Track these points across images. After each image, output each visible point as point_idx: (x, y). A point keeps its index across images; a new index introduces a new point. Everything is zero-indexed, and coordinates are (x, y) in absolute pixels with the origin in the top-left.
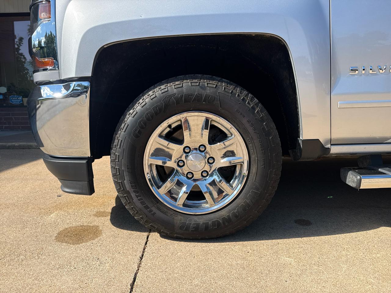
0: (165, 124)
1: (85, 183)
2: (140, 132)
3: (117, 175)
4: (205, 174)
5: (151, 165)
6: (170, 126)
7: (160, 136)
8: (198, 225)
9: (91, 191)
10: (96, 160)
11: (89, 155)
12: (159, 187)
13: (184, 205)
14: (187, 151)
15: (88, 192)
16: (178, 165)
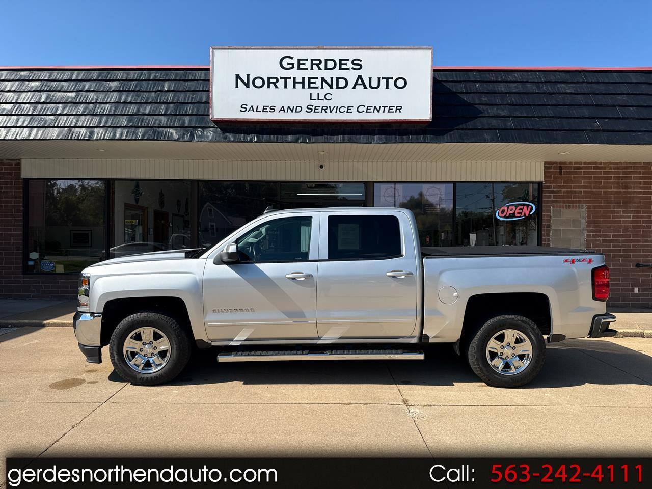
0: (133, 332)
1: (97, 358)
2: (121, 337)
3: (112, 356)
4: (153, 355)
5: (127, 351)
6: (136, 333)
7: (131, 338)
8: (147, 378)
9: (100, 361)
10: (104, 347)
11: (100, 345)
12: (131, 361)
13: (142, 369)
14: (144, 344)
15: (98, 362)
16: (140, 351)
